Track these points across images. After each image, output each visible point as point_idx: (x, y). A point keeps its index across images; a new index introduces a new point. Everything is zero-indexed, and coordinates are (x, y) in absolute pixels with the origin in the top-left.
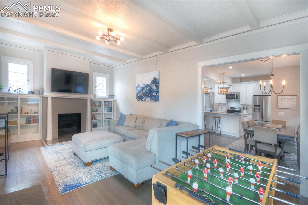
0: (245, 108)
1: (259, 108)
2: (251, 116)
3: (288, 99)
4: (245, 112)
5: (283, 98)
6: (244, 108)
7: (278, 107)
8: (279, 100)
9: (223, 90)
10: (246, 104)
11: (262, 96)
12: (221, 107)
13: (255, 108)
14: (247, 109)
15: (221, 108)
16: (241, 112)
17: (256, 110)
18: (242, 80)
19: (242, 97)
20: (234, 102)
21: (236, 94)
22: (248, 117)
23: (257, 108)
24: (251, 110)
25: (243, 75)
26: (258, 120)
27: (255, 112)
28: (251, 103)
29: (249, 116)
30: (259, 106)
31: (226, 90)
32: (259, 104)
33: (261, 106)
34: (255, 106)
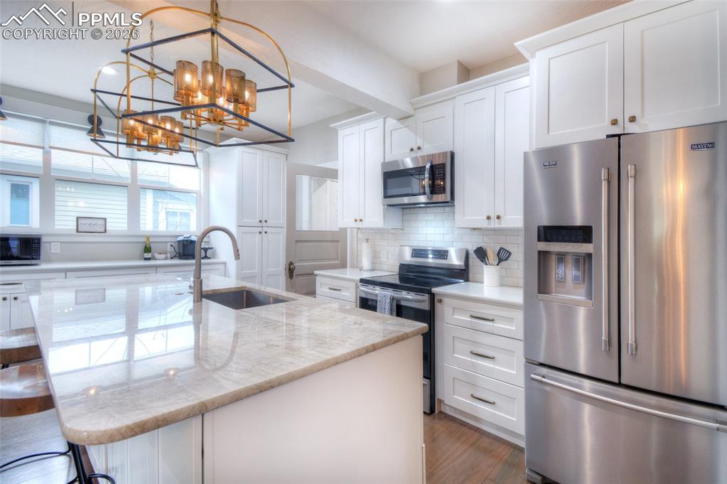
0: (492, 256)
4: (489, 277)
6: (482, 254)
10: (495, 224)
13: (543, 255)
14: (503, 256)
15: (376, 255)
16: (470, 276)
17: (555, 270)
19: (467, 183)
20: (432, 218)
23: (561, 257)
24: (517, 263)
26: (583, 371)
27: (545, 287)
28: (514, 213)
30: (585, 234)
32: (578, 219)
33: (602, 234)
34: (549, 233)
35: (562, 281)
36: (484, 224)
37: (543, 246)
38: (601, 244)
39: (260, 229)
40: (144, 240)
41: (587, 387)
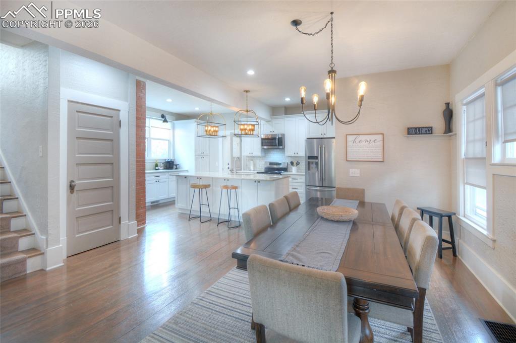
0: (295, 163)
1: (317, 162)
2: (304, 177)
3: (366, 141)
4: (294, 170)
5: (357, 141)
6: (292, 163)
7: (348, 159)
8: (350, 144)
9: (246, 127)
10: (296, 155)
11: (322, 138)
12: (254, 162)
13: (309, 162)
14: (298, 164)
15: (255, 165)
16: (288, 170)
17: (311, 166)
18: (289, 110)
19: (288, 143)
20: (275, 152)
21: (277, 137)
22: (299, 180)
23: (312, 163)
24: (303, 165)
25: (288, 99)
26: (317, 185)
27: (309, 169)
28: (302, 152)
29: (301, 178)
30: (316, 158)
31: (250, 127)
32: (316, 155)
33: (319, 158)
34: (310, 158)
35: (312, 168)
36: (293, 155)
37: (309, 160)
38: (319, 160)
39: (202, 156)
40: (155, 161)
41: (318, 188)
